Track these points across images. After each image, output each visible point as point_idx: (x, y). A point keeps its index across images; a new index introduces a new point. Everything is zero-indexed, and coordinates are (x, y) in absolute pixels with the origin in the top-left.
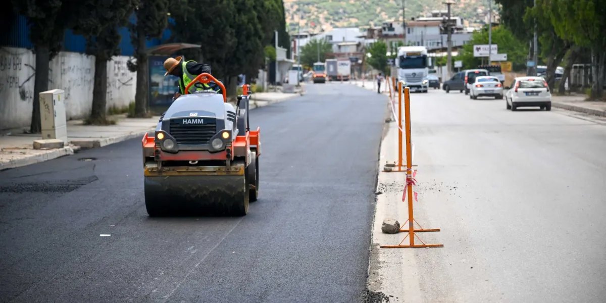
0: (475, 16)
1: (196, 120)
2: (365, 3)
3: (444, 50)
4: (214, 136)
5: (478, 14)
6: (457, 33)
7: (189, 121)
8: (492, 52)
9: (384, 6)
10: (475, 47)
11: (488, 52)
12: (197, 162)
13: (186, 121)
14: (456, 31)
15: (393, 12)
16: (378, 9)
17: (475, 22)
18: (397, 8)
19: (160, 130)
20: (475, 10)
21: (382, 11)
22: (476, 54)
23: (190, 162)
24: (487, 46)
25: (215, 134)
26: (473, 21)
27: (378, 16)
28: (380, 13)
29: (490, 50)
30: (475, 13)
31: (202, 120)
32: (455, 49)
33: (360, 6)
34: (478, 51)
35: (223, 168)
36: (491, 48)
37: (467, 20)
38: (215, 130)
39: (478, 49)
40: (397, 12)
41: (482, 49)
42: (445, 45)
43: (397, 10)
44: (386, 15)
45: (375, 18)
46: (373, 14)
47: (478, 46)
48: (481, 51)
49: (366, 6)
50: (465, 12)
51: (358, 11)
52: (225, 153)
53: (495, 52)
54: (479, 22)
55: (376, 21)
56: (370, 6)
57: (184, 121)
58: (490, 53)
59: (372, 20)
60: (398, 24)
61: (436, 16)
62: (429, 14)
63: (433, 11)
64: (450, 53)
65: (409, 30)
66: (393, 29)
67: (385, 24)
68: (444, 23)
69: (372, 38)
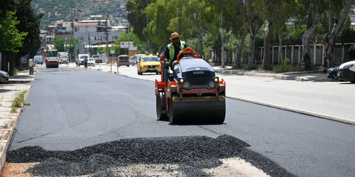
0: (118, 11)
1: (200, 72)
3: (103, 43)
4: (210, 80)
5: (120, 9)
6: (110, 31)
7: (197, 73)
8: (130, 45)
10: (121, 43)
11: (128, 46)
12: (201, 94)
13: (195, 73)
15: (49, 8)
17: (119, 16)
18: (53, 5)
19: (182, 77)
20: (118, 6)
21: (40, 7)
22: (122, 47)
23: (198, 94)
24: (127, 42)
25: (210, 79)
26: (117, 15)
28: (38, 8)
29: (129, 45)
30: (118, 9)
31: (203, 72)
32: (110, 43)
34: (123, 45)
35: (214, 97)
36: (130, 44)
37: (112, 14)
38: (210, 77)
39: (123, 44)
40: (53, 8)
41: (125, 44)
42: (104, 40)
44: (43, 10)
47: (123, 42)
48: (125, 45)
50: (110, 8)
52: (216, 89)
53: (132, 46)
54: (122, 16)
57: (194, 73)
58: (129, 46)
60: (67, 25)
61: (93, 19)
62: (88, 18)
63: (92, 16)
64: (107, 46)
65: (76, 29)
66: (64, 28)
67: (58, 24)
68: (99, 24)
69: (50, 34)
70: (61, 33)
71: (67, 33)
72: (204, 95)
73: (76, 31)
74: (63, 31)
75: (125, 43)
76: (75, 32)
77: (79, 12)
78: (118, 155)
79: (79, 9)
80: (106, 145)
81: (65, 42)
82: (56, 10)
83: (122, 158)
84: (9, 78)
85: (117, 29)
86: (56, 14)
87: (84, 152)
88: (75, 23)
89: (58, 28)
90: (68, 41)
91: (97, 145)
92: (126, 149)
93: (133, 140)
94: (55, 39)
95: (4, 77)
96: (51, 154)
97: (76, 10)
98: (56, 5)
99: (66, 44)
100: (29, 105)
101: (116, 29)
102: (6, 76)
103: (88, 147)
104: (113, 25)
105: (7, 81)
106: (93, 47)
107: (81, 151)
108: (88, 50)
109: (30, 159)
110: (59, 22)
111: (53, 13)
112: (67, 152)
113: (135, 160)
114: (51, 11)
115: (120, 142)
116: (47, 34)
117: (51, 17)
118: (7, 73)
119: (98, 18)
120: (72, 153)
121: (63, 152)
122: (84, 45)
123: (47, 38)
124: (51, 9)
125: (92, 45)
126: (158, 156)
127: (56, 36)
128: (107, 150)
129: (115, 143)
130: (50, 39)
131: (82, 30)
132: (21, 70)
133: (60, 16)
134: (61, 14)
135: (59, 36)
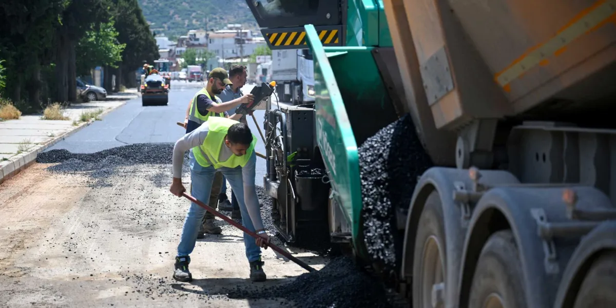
2: (157, 5)
3: (238, 58)
6: (248, 43)
9: (177, 8)
10: (257, 57)
14: (247, 42)
15: (186, 14)
16: (172, 12)
18: (189, 11)
21: (175, 13)
27: (171, 18)
28: (173, 15)
32: (245, 57)
33: (153, 8)
39: (259, 58)
40: (191, 15)
42: (239, 54)
43: (189, 12)
44: (179, 17)
45: (169, 21)
46: (167, 16)
47: (259, 57)
49: (158, 8)
51: (151, 14)
55: (169, 23)
56: (162, 8)
59: (165, 23)
60: (201, 35)
61: (231, 29)
62: (225, 28)
63: (230, 26)
64: (242, 60)
65: (210, 40)
66: (198, 40)
67: (191, 35)
68: (238, 35)
69: (182, 46)
70: (193, 45)
71: (200, 45)
72: (157, 92)
73: (210, 42)
74: (196, 43)
75: (261, 57)
76: (209, 44)
77: (221, 20)
78: (129, 157)
79: (221, 16)
80: (120, 149)
81: (197, 56)
82: (194, 18)
83: (132, 159)
84: (106, 95)
85: (259, 41)
86: (194, 22)
87: (102, 154)
88: (211, 34)
89: (190, 39)
90: (200, 54)
91: (113, 149)
92: (137, 152)
93: (144, 145)
94: (187, 52)
95: (101, 94)
96: (75, 156)
97: (218, 18)
98: (194, 11)
99: (199, 58)
100: (101, 120)
101: (257, 41)
102: (103, 92)
103: (105, 150)
104: (254, 36)
105: (104, 98)
106: (227, 61)
107: (99, 153)
108: (222, 65)
109: (56, 160)
110: (192, 32)
111: (191, 20)
112: (88, 154)
113: (142, 161)
114: (189, 19)
115: (132, 146)
116: (177, 46)
117: (188, 26)
118: (104, 90)
119: (237, 28)
120: (92, 155)
121: (85, 154)
122: (218, 59)
123: (178, 51)
124: (187, 16)
125: (226, 59)
126: (161, 158)
127: (189, 49)
128: (121, 153)
129: (128, 147)
130: (181, 51)
131: (217, 42)
132: (129, 87)
133: (200, 25)
134: (200, 22)
135: (192, 48)
